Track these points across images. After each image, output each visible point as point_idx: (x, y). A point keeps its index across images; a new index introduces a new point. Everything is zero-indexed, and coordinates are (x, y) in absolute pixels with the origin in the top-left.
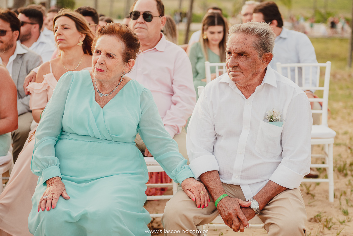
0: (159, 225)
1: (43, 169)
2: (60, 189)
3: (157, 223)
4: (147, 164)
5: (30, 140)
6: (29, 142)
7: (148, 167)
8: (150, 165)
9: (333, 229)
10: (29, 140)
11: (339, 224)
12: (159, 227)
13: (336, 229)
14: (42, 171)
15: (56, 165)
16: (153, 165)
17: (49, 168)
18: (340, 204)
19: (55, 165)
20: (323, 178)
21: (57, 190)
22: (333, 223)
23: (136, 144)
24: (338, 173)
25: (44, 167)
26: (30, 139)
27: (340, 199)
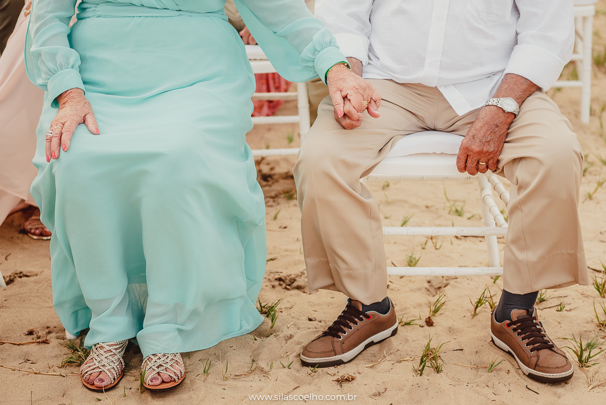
0: (272, 169)
1: (49, 77)
2: (76, 112)
3: (268, 164)
4: (249, 57)
5: (28, 12)
6: (26, 15)
7: (252, 63)
8: (255, 60)
9: (590, 173)
10: (25, 10)
11: (600, 164)
12: (273, 172)
13: (595, 175)
14: (46, 81)
15: (73, 67)
16: (261, 60)
17: (59, 73)
18: (602, 126)
19: (70, 66)
20: (568, 80)
21: (70, 115)
22: (589, 163)
23: (229, 19)
24: (596, 69)
25: (50, 73)
26: (27, 9)
27: (600, 118)
